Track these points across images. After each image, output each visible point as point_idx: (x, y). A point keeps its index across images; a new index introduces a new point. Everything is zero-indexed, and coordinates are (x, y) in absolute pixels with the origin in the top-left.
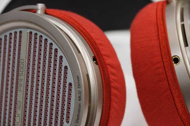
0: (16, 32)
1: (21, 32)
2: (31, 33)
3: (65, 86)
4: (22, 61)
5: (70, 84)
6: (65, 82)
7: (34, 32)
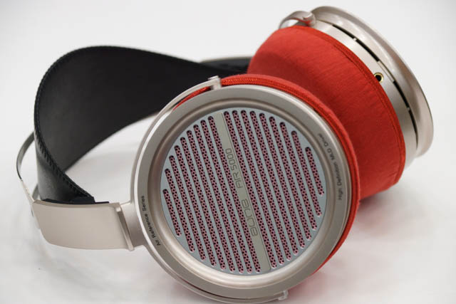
0: (203, 122)
1: (210, 118)
2: (226, 113)
3: (300, 155)
4: (228, 151)
5: (307, 149)
6: (299, 150)
7: (230, 110)
